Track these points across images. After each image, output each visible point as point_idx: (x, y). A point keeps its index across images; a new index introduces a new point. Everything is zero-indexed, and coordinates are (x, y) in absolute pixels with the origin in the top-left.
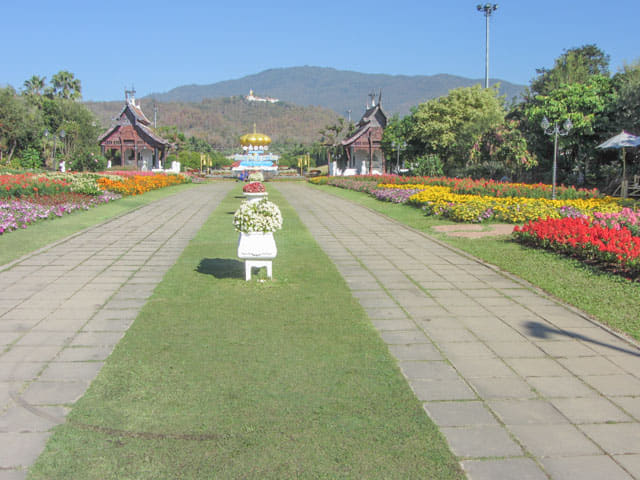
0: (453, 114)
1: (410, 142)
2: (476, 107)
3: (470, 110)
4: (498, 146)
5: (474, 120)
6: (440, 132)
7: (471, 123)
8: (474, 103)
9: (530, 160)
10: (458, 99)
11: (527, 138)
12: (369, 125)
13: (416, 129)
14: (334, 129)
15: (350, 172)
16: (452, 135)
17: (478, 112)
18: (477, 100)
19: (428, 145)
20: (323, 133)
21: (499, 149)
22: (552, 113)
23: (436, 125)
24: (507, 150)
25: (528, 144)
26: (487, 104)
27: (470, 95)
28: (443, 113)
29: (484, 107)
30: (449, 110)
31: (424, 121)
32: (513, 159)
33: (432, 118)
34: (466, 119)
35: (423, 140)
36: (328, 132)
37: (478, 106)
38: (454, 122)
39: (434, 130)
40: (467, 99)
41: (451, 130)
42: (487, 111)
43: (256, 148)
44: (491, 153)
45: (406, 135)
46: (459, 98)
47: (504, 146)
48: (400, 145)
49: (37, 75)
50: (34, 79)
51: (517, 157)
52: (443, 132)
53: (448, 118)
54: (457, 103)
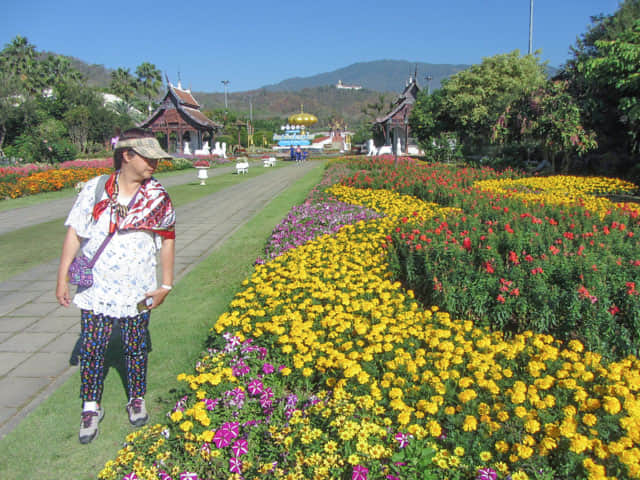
0: (486, 84)
1: (439, 118)
2: (512, 76)
3: (506, 79)
4: (534, 119)
5: (510, 91)
6: (471, 106)
7: (506, 94)
8: (510, 71)
9: (584, 140)
10: (493, 68)
11: (580, 105)
12: (405, 102)
13: (445, 103)
14: (376, 107)
15: (386, 150)
16: (484, 109)
17: (515, 81)
18: (514, 68)
19: (457, 121)
20: (365, 111)
21: (535, 125)
22: (627, 62)
23: (466, 98)
24: (549, 126)
25: (582, 115)
26: (526, 71)
27: (506, 62)
28: (475, 84)
29: (523, 75)
30: (481, 80)
31: (454, 94)
32: (557, 138)
33: (462, 90)
34: (501, 89)
35: (451, 116)
36: (369, 110)
37: (516, 73)
38: (487, 94)
39: (464, 103)
40: (503, 66)
41: (484, 102)
42: (526, 79)
43: (293, 127)
44: (523, 130)
45: (434, 110)
46: (494, 65)
47: (543, 119)
48: (428, 121)
49: (122, 68)
50: (120, 70)
51: (564, 135)
52: (474, 106)
53: (480, 89)
54: (491, 71)
